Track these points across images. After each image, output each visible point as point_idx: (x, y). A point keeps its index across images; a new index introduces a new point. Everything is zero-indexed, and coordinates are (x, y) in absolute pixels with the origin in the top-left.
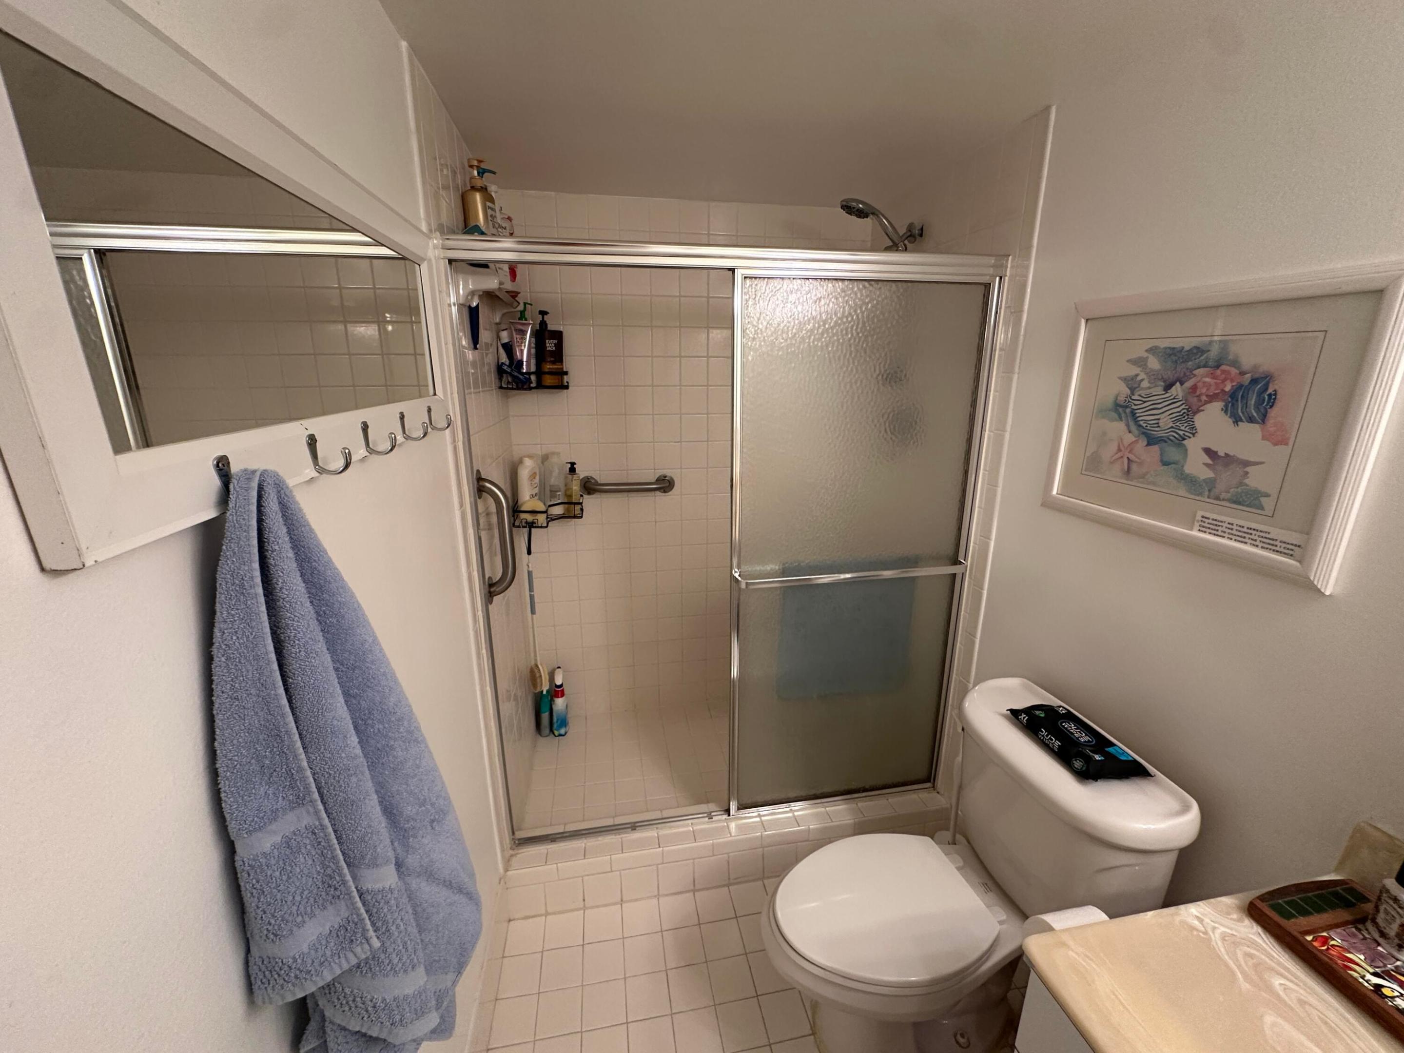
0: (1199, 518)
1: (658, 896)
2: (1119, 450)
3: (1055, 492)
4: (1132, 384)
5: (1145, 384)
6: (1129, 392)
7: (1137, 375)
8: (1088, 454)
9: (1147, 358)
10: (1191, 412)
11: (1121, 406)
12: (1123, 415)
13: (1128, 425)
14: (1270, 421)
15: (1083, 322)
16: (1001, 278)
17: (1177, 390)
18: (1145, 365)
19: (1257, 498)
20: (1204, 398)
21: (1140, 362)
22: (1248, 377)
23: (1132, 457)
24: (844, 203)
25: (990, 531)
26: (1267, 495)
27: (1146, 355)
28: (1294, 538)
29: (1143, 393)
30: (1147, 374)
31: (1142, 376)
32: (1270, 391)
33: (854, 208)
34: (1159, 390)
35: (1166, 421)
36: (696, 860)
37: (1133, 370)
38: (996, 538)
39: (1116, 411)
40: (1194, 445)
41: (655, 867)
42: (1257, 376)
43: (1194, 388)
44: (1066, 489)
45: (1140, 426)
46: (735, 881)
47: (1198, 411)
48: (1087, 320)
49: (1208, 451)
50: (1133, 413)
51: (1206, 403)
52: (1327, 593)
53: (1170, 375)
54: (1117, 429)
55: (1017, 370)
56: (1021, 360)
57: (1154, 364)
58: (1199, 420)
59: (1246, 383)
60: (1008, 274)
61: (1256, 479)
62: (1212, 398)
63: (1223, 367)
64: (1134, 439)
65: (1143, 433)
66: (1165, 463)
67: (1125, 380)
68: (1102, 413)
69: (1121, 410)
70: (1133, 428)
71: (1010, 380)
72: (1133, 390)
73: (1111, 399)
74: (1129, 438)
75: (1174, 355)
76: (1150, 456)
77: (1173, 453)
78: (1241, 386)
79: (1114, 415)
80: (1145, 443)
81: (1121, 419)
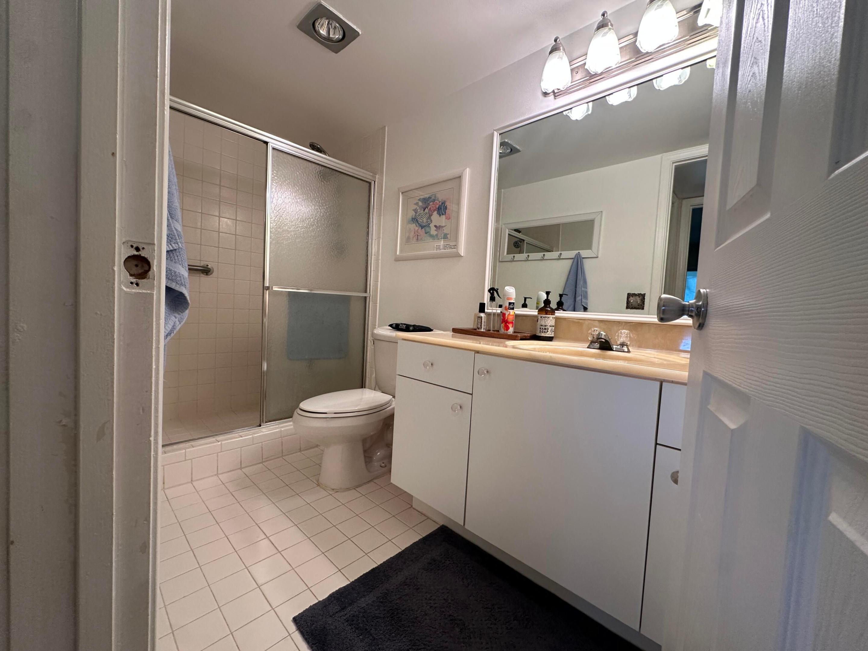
0: (435, 246)
1: (217, 475)
2: (415, 233)
3: (398, 254)
4: (415, 211)
5: (419, 210)
6: (415, 214)
7: (417, 208)
8: (406, 237)
9: (418, 202)
10: (431, 215)
11: (414, 219)
12: (414, 221)
13: (416, 224)
14: (447, 213)
15: (401, 194)
16: (374, 181)
17: (427, 210)
18: (418, 204)
19: (447, 236)
20: (433, 211)
21: (417, 204)
22: (441, 203)
23: (418, 234)
24: (311, 143)
25: (378, 279)
26: (448, 234)
27: (418, 201)
28: (454, 243)
29: (418, 213)
30: (419, 207)
31: (418, 208)
32: (445, 205)
33: (316, 146)
34: (422, 211)
35: (425, 220)
36: (242, 448)
37: (415, 207)
38: (380, 281)
39: (412, 221)
40: (432, 225)
41: (216, 454)
42: (443, 202)
43: (430, 208)
44: (401, 251)
45: (419, 224)
46: (266, 460)
47: (432, 215)
48: (402, 193)
49: (435, 226)
50: (417, 220)
51: (433, 212)
52: (462, 255)
53: (424, 206)
54: (413, 226)
55: (382, 215)
56: (383, 211)
57: (420, 204)
58: (432, 218)
59: (441, 204)
60: (377, 181)
61: (446, 230)
62: (434, 210)
63: (436, 201)
64: (418, 228)
65: (420, 226)
66: (426, 233)
67: (413, 210)
68: (409, 223)
69: (414, 220)
70: (417, 225)
71: (380, 219)
72: (416, 213)
73: (411, 218)
74: (417, 228)
75: (425, 201)
76: (422, 232)
77: (427, 229)
78: (440, 205)
79: (412, 222)
80: (421, 228)
81: (414, 223)
